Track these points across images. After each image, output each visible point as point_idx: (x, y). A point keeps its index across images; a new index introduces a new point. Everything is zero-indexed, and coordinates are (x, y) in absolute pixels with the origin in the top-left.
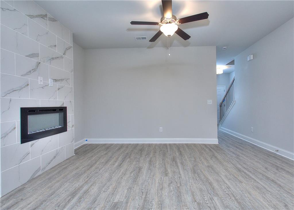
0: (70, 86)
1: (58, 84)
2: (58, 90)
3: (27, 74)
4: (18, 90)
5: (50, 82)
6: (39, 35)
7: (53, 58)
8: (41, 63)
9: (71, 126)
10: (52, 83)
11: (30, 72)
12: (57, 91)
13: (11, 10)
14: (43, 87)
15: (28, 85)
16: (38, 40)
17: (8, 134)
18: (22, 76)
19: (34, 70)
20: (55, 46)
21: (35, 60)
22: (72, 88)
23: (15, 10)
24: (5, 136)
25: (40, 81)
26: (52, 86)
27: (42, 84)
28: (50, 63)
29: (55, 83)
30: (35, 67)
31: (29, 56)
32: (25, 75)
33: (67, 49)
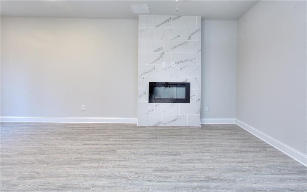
0: (196, 65)
1: (180, 65)
2: (181, 69)
3: (154, 62)
4: (147, 72)
5: (173, 64)
6: (163, 35)
7: (176, 47)
8: (164, 53)
9: (196, 99)
11: (156, 60)
12: (179, 70)
13: (145, 30)
14: (165, 69)
15: (154, 69)
16: (162, 38)
18: (151, 64)
19: (159, 59)
20: (179, 36)
21: (160, 52)
23: (148, 28)
25: (164, 65)
26: (174, 67)
27: (165, 67)
28: (173, 50)
29: (177, 64)
30: (159, 57)
31: (155, 51)
32: (152, 63)
33: (193, 34)
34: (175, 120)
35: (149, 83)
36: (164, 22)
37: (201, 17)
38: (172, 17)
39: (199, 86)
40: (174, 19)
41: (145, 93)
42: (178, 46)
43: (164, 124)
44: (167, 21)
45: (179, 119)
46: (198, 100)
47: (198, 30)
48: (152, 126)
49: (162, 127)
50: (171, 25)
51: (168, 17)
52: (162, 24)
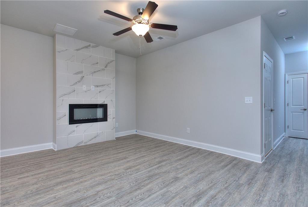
1: (99, 89)
2: (100, 92)
3: (74, 85)
4: (67, 94)
5: (93, 88)
6: (83, 59)
7: (95, 72)
8: (84, 77)
9: (112, 118)
10: (94, 88)
11: (76, 83)
12: (98, 93)
13: (64, 51)
15: (75, 91)
16: (82, 62)
17: (61, 118)
18: (71, 86)
19: (79, 82)
20: (97, 63)
21: (80, 76)
22: (113, 90)
23: (67, 50)
24: (59, 119)
25: (84, 88)
26: (94, 90)
27: (85, 89)
28: (93, 75)
29: (96, 88)
30: (80, 80)
31: (76, 74)
32: (73, 85)
33: (109, 63)
34: (95, 137)
35: (69, 104)
36: (84, 48)
37: (115, 50)
38: (92, 44)
39: (114, 107)
40: (93, 47)
41: (65, 115)
42: (97, 71)
43: (85, 142)
44: (87, 47)
45: (99, 136)
46: (114, 118)
47: (113, 61)
48: (73, 147)
49: (83, 146)
50: (90, 51)
51: (88, 44)
52: (82, 48)
